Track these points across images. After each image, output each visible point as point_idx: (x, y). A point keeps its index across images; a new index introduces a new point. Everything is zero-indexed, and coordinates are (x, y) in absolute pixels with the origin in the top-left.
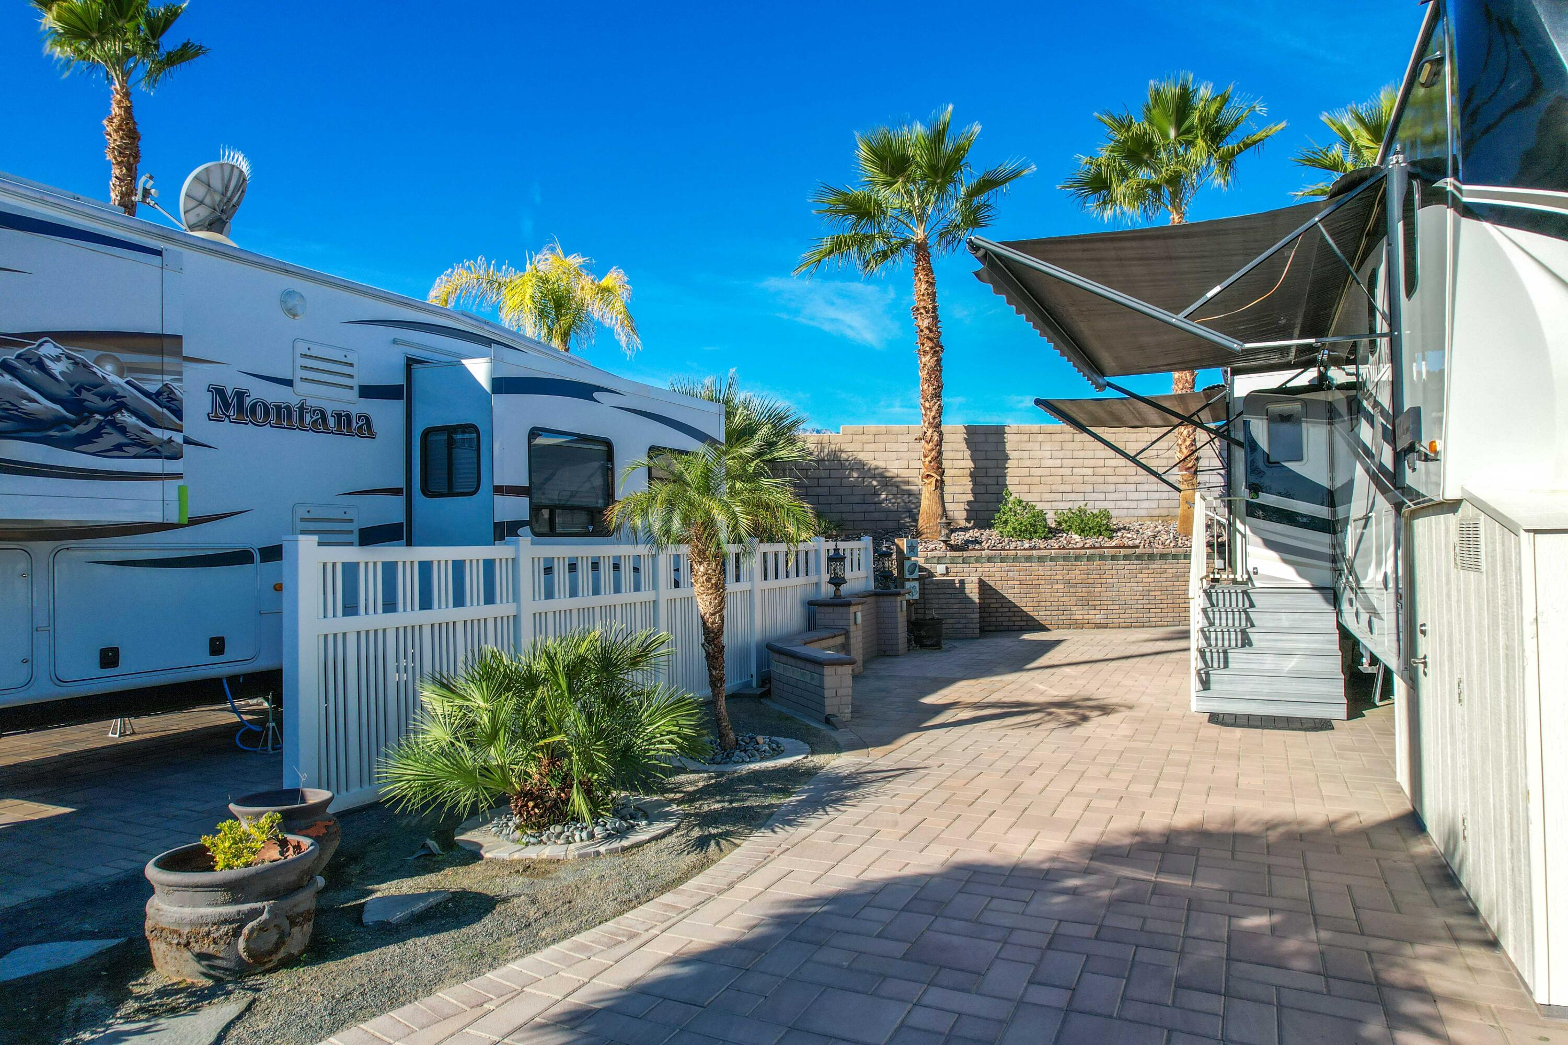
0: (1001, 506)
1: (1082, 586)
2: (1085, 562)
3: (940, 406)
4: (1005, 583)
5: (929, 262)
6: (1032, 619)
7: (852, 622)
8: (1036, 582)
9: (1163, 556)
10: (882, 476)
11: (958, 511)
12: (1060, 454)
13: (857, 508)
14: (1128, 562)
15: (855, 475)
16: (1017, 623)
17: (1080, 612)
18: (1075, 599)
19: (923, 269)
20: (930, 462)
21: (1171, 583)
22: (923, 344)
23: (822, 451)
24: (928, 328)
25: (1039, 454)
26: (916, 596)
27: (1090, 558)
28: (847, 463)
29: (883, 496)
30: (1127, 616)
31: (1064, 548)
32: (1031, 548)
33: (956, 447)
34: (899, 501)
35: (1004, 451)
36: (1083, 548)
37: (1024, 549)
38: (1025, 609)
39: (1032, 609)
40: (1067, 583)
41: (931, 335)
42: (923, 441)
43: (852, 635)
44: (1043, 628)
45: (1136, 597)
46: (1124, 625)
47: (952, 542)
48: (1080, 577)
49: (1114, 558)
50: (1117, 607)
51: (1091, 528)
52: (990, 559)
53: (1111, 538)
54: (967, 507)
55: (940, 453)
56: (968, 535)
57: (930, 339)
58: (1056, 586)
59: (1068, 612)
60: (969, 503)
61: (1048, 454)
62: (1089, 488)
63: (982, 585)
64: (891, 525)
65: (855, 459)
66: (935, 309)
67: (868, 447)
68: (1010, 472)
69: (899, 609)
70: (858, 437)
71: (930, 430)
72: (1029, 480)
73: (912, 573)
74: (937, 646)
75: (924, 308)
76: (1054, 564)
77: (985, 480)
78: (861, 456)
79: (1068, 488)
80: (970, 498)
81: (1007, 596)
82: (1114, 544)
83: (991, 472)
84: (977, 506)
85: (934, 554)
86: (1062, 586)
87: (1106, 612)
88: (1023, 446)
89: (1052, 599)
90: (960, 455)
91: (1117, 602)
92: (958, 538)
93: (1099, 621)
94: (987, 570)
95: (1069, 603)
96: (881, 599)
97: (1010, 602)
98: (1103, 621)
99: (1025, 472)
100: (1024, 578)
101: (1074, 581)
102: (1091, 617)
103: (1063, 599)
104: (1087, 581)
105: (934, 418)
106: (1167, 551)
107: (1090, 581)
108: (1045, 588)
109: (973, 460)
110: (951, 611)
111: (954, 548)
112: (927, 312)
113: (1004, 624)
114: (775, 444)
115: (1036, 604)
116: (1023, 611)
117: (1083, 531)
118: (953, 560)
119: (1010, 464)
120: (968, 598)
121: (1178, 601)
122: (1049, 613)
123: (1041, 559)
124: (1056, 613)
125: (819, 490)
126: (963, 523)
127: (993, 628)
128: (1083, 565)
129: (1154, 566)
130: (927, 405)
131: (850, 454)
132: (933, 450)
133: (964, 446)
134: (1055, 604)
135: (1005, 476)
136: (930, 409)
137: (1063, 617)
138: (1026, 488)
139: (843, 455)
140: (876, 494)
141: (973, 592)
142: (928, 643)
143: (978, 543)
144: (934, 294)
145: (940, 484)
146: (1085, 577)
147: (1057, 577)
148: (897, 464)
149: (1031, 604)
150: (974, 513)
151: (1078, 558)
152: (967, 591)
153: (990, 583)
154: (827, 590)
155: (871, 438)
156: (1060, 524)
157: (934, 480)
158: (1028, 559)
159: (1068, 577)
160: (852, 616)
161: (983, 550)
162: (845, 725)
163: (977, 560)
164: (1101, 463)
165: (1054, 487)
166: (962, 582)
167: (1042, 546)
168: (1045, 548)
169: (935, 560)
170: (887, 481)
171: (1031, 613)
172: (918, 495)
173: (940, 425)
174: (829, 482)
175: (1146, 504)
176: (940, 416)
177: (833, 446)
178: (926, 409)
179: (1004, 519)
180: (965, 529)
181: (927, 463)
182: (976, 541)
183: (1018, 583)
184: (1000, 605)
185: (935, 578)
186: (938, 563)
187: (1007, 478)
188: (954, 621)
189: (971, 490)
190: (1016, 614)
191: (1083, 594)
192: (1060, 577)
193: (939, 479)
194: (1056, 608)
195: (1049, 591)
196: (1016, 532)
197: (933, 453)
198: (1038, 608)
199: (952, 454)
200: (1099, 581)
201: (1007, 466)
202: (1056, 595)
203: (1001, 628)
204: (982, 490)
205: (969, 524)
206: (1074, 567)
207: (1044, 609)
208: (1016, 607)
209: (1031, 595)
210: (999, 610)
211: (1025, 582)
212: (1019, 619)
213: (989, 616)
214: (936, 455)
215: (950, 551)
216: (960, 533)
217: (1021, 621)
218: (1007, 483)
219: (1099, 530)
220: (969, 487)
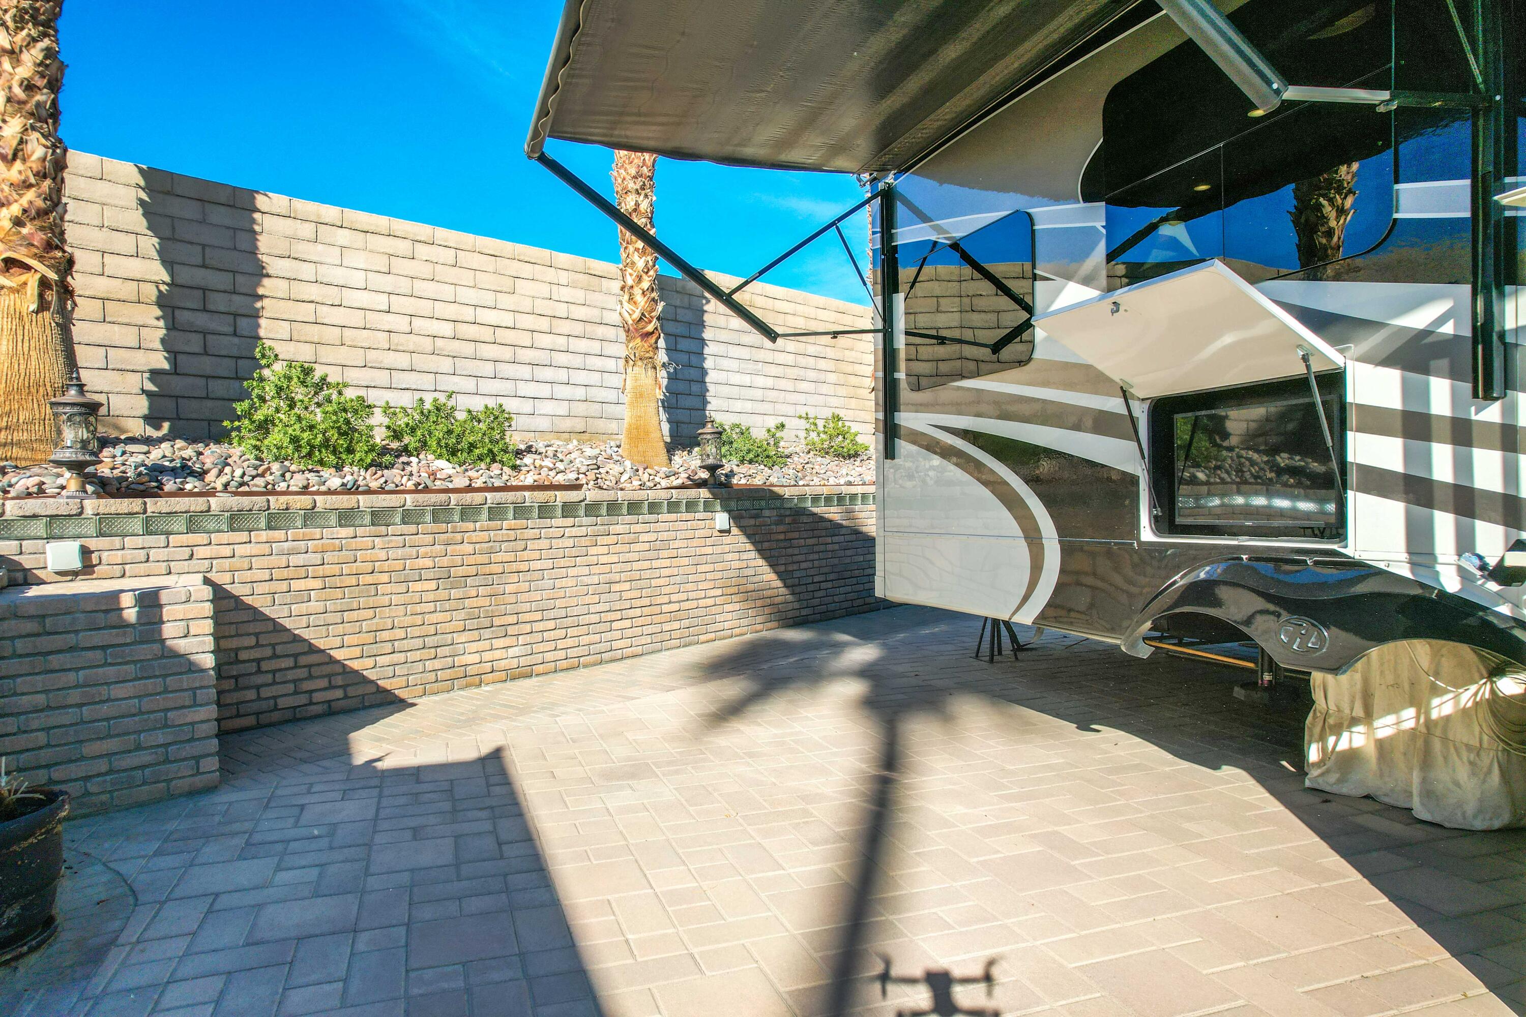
0: (248, 383)
1: (477, 581)
2: (483, 520)
3: (49, 53)
4: (284, 586)
6: (358, 678)
8: (369, 579)
9: (634, 507)
11: (120, 390)
12: (386, 282)
14: (569, 521)
16: (317, 697)
17: (474, 647)
18: (462, 615)
20: (18, 222)
21: (647, 564)
25: (338, 275)
27: (496, 512)
30: (569, 642)
31: (427, 490)
33: (113, 218)
35: (253, 252)
36: (469, 489)
37: (329, 492)
38: (338, 655)
39: (357, 652)
40: (445, 577)
44: (388, 700)
45: (587, 599)
46: (564, 664)
47: (104, 470)
48: (472, 560)
49: (545, 511)
50: (551, 625)
51: (470, 447)
52: (234, 521)
53: (516, 468)
54: (150, 387)
55: (55, 200)
56: (155, 456)
58: (418, 586)
59: (446, 650)
60: (155, 374)
61: (358, 279)
62: (446, 365)
68: (268, 307)
72: (314, 332)
76: (412, 528)
77: (201, 320)
79: (402, 360)
80: (161, 361)
81: (287, 623)
82: (528, 481)
83: (219, 302)
84: (178, 385)
85: (33, 506)
86: (433, 585)
87: (528, 638)
88: (300, 249)
89: (408, 620)
90: (126, 243)
91: (552, 614)
92: (122, 461)
94: (227, 551)
95: (448, 627)
97: (297, 639)
98: (523, 661)
99: (305, 312)
100: (336, 569)
101: (461, 571)
102: (497, 654)
103: (434, 618)
104: (487, 569)
105: (31, 87)
106: (642, 495)
107: (497, 568)
108: (390, 592)
109: (168, 262)
111: (110, 489)
113: (282, 703)
115: (369, 638)
116: (332, 661)
117: (456, 452)
118: (106, 526)
119: (267, 287)
120: (175, 655)
121: (659, 600)
122: (401, 657)
123: (378, 517)
124: (417, 655)
126: (137, 428)
127: (250, 721)
128: (481, 531)
129: (619, 529)
132: (30, 186)
133: (137, 220)
134: (416, 631)
135: (255, 315)
137: (437, 664)
141: (191, 632)
143: (192, 473)
145: (60, 298)
146: (484, 559)
147: (421, 562)
149: (354, 639)
150: (170, 404)
152: (169, 630)
153: (237, 590)
156: (397, 435)
157: (33, 281)
158: (346, 517)
159: (445, 561)
161: (212, 493)
163: (193, 523)
164: (468, 313)
165: (372, 355)
166: (147, 601)
167: (374, 485)
168: (382, 491)
171: (355, 665)
173: (55, 118)
175: (548, 407)
176: (51, 89)
179: (259, 416)
180: (145, 441)
182: (184, 470)
183: (318, 584)
184: (268, 652)
185: (34, 592)
186: (50, 538)
187: (263, 322)
188: (111, 745)
189: (163, 341)
190: (316, 671)
191: (480, 602)
192: (428, 563)
193: (53, 276)
194: (418, 643)
195: (401, 599)
196: (298, 448)
197: (30, 195)
198: (374, 649)
199: (99, 238)
200: (515, 567)
201: (261, 291)
202: (418, 608)
203: (276, 716)
204: (194, 343)
205: (158, 427)
206: (459, 537)
207: (388, 647)
208: (312, 649)
209: (354, 615)
210: (265, 666)
211: (337, 581)
212: (324, 683)
213: (237, 688)
214: (40, 203)
215: (99, 496)
216: (130, 448)
217: (331, 687)
218: (262, 333)
219: (490, 451)
220: (156, 333)
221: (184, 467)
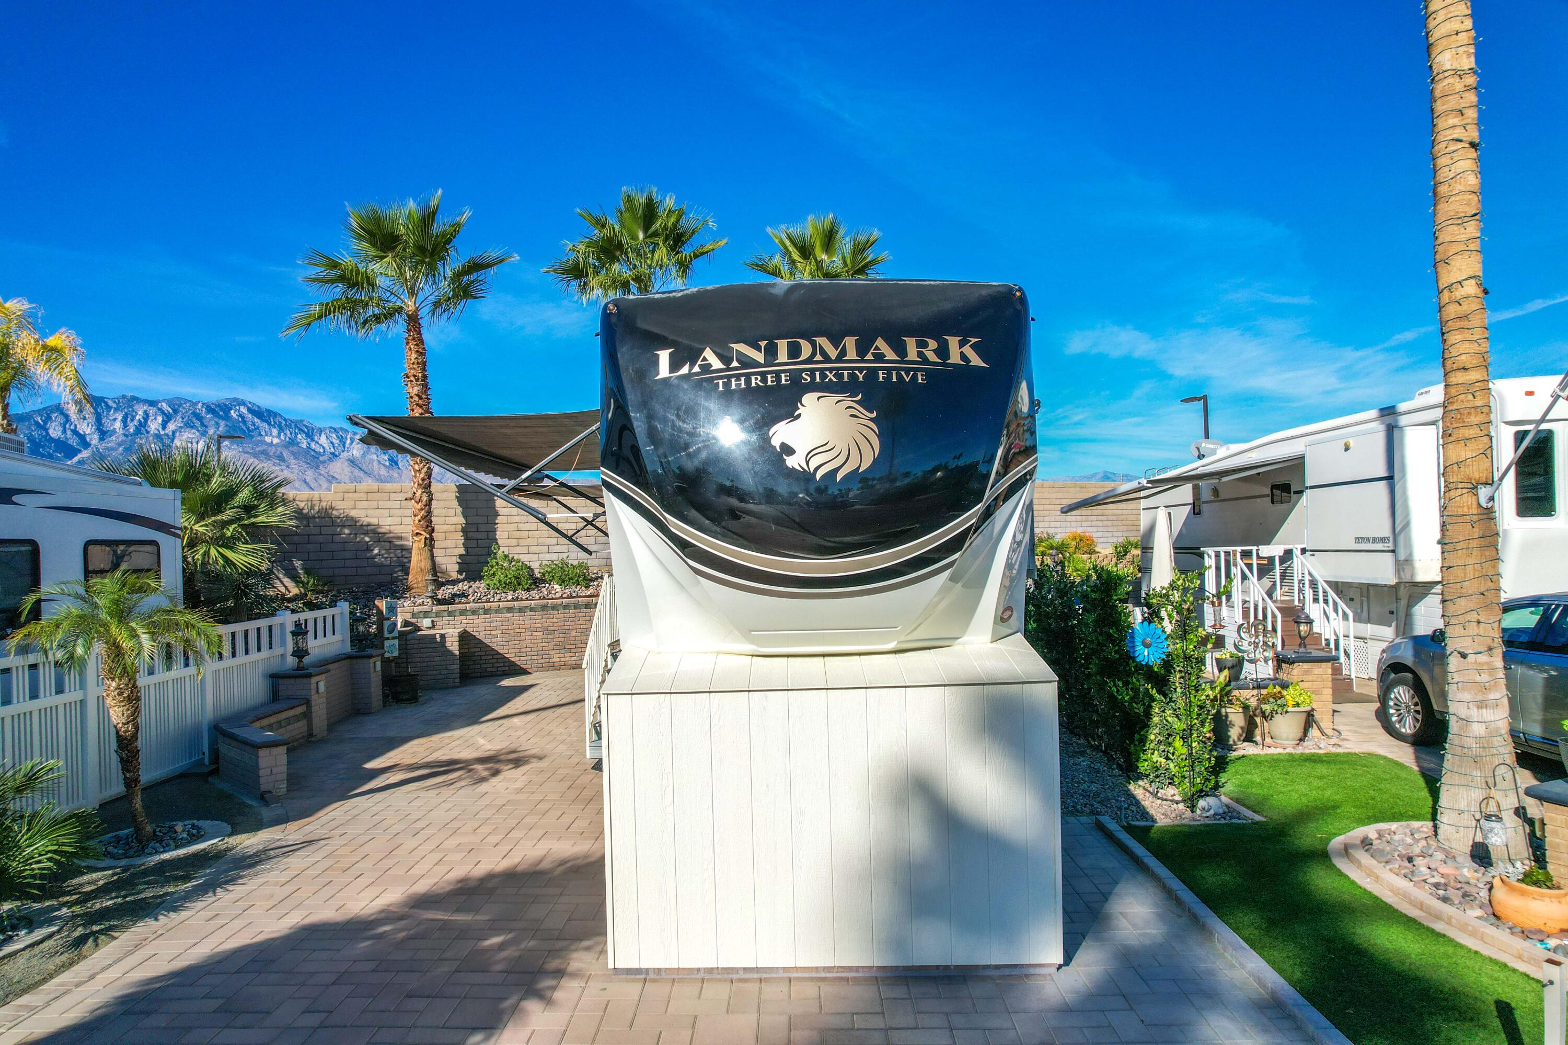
0: (489, 560)
1: (559, 632)
2: (562, 610)
3: (429, 468)
4: (489, 633)
5: (419, 333)
6: (513, 664)
7: (313, 692)
8: (518, 630)
10: (375, 532)
11: (450, 564)
13: (349, 563)
15: (347, 531)
16: (499, 669)
17: (558, 656)
18: (553, 644)
19: (414, 339)
20: (420, 521)
22: (413, 410)
23: (312, 508)
24: (417, 395)
26: (396, 654)
27: (566, 607)
28: (339, 521)
29: (376, 552)
31: (544, 598)
32: (513, 600)
33: (448, 504)
34: (392, 555)
35: (494, 508)
36: (561, 597)
37: (508, 601)
38: (507, 656)
39: (513, 655)
40: (546, 630)
41: (421, 402)
42: (413, 501)
43: (313, 703)
44: (524, 672)
47: (440, 597)
48: (557, 624)
51: (570, 579)
52: (474, 612)
53: (587, 587)
54: (459, 561)
55: (429, 512)
56: (456, 588)
57: (420, 406)
58: (536, 633)
59: (547, 656)
60: (461, 556)
63: (465, 637)
64: (384, 579)
65: (347, 516)
66: (425, 377)
67: (359, 504)
68: (500, 527)
69: (372, 670)
70: (351, 495)
71: (420, 491)
72: (517, 534)
73: (391, 632)
74: (414, 699)
75: (415, 376)
76: (534, 613)
77: (477, 535)
78: (353, 513)
80: (462, 551)
81: (490, 644)
82: (589, 593)
83: (482, 528)
84: (469, 559)
85: (420, 609)
86: (542, 633)
89: (531, 645)
90: (452, 512)
92: (445, 592)
93: (574, 663)
94: (471, 622)
95: (547, 648)
96: (355, 661)
97: (493, 650)
99: (513, 527)
100: (506, 627)
101: (552, 628)
102: (567, 659)
103: (542, 645)
104: (563, 628)
105: (423, 480)
107: (566, 627)
108: (526, 636)
109: (465, 516)
110: (434, 663)
111: (441, 602)
112: (417, 380)
113: (488, 670)
114: (255, 507)
115: (518, 651)
116: (505, 657)
117: (563, 582)
118: (438, 614)
119: (499, 520)
120: (449, 651)
122: (529, 658)
123: (521, 610)
124: (535, 657)
125: (310, 547)
126: (455, 576)
127: (478, 674)
128: (559, 614)
130: (417, 467)
131: (342, 511)
132: (422, 509)
133: (455, 503)
134: (535, 649)
135: (495, 531)
136: (419, 471)
137: (542, 661)
138: (514, 542)
139: (334, 512)
140: (369, 549)
141: (453, 645)
142: (404, 698)
144: (424, 364)
145: (430, 542)
146: (562, 624)
147: (537, 625)
148: (389, 521)
149: (512, 651)
150: (465, 566)
151: (555, 607)
152: (448, 644)
153: (474, 634)
154: (291, 661)
155: (363, 496)
156: (544, 575)
157: (423, 538)
158: (510, 610)
159: (546, 625)
160: (313, 686)
161: (469, 603)
162: (278, 799)
163: (463, 613)
165: (540, 540)
166: (443, 636)
167: (524, 598)
168: (527, 599)
169: (421, 615)
170: (379, 537)
171: (513, 659)
172: (409, 550)
173: (430, 486)
174: (321, 539)
176: (429, 478)
177: (324, 504)
178: (415, 471)
179: (492, 572)
180: (454, 582)
181: (417, 522)
182: (464, 595)
183: (500, 632)
184: (484, 653)
185: (419, 633)
186: (424, 618)
187: (497, 533)
188: (434, 672)
189: (463, 544)
190: (499, 661)
191: (560, 639)
192: (540, 625)
193: (428, 536)
194: (536, 653)
195: (529, 638)
196: (501, 585)
197: (423, 512)
198: (519, 654)
199: (444, 512)
200: (574, 627)
201: (497, 521)
202: (536, 641)
203: (485, 674)
204: (474, 543)
205: (461, 575)
206: (552, 616)
207: (525, 654)
208: (498, 653)
209: (513, 643)
210: (483, 658)
211: (507, 631)
212: (502, 665)
213: (474, 664)
214: (425, 514)
215: (437, 605)
216: (449, 587)
217: (504, 666)
218: (497, 537)
219: (578, 580)
220: (461, 541)
221: (463, 593)
